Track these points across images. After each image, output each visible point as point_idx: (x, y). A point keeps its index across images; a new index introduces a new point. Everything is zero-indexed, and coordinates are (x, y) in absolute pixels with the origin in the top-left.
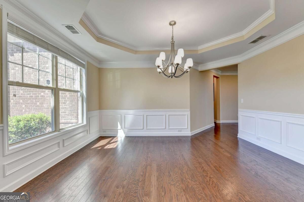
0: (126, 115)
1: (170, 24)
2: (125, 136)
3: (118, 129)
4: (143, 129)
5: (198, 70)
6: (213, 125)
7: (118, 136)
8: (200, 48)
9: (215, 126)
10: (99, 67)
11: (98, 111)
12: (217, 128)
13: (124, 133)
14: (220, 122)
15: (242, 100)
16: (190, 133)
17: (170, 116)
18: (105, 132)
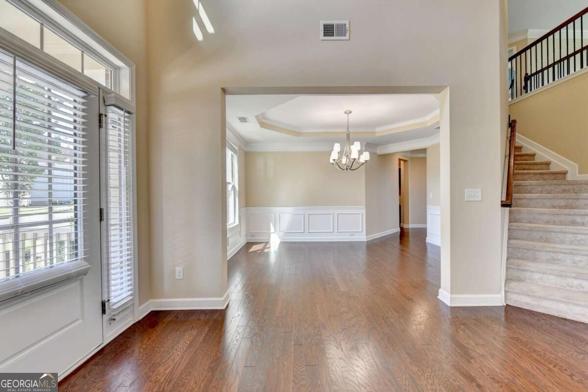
0: (281, 214)
1: (345, 113)
2: (281, 242)
3: (271, 232)
4: (303, 233)
5: (376, 154)
6: (398, 230)
7: (271, 242)
8: (378, 129)
9: (401, 232)
10: (246, 149)
11: (245, 209)
12: (403, 234)
13: (279, 238)
14: (409, 226)
15: (431, 194)
16: (365, 237)
17: (339, 215)
18: (253, 236)
